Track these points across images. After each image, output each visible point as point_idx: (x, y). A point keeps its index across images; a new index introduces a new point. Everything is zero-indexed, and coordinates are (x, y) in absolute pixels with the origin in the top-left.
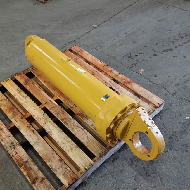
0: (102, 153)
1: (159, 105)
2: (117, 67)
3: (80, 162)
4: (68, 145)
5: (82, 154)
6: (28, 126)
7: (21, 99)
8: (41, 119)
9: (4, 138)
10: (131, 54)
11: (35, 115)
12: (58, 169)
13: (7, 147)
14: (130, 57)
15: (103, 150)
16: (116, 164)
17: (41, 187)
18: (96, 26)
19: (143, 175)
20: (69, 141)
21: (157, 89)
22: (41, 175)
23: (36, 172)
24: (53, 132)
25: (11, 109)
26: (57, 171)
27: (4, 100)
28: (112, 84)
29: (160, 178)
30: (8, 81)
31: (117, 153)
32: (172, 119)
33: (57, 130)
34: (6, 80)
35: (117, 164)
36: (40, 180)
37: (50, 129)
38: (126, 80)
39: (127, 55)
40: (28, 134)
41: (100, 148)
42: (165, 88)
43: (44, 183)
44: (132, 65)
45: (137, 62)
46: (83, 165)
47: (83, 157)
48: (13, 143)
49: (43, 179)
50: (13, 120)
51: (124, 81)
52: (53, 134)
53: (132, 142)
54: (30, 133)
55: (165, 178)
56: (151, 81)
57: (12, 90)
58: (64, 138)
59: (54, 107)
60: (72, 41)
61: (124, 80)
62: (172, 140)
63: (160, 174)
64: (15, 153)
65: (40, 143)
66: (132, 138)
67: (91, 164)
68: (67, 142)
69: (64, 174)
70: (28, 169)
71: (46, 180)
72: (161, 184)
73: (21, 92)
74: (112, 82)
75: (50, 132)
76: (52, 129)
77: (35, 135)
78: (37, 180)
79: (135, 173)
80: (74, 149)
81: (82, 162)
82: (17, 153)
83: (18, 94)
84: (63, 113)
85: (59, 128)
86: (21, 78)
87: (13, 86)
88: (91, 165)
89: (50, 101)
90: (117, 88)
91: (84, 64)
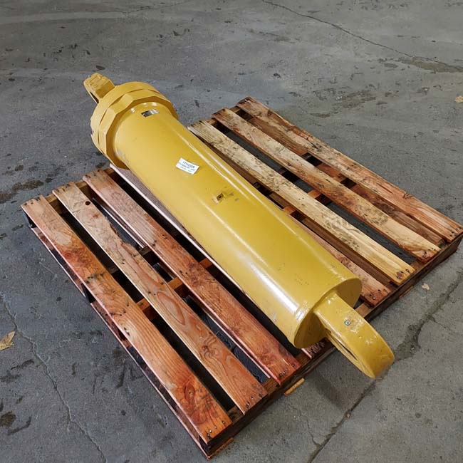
7: (338, 222)
8: (281, 183)
9: (338, 158)
13: (326, 146)
14: (9, 419)
22: (263, 118)
24: (255, 163)
26: (241, 121)
27: (378, 222)
28: (118, 252)
37: (260, 167)
38: (78, 261)
57: (372, 246)
58: (234, 155)
61: (84, 261)
68: (228, 150)
70: (283, 124)
73: (346, 240)
76: (256, 166)
80: (217, 142)
82: (307, 139)
90: (109, 241)
91: (184, 323)
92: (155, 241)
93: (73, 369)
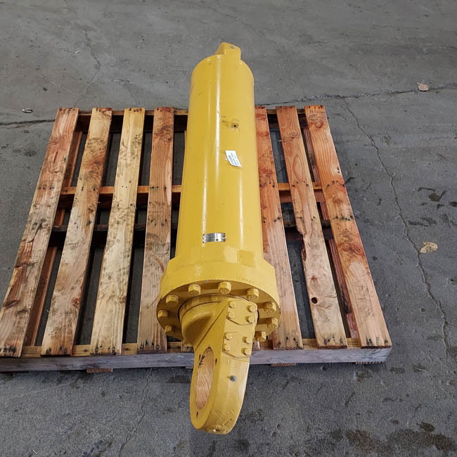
0: (150, 345)
1: (368, 343)
2: (379, 204)
3: (100, 329)
4: (113, 286)
5: (118, 319)
6: (89, 209)
7: (125, 156)
8: (121, 210)
9: (41, 203)
10: (444, 193)
11: (118, 196)
12: (58, 314)
13: (30, 221)
14: (433, 197)
15: (157, 341)
16: (172, 391)
17: (9, 321)
18: (426, 88)
20: (121, 280)
21: (423, 310)
22: (28, 302)
23: (26, 291)
24: (114, 246)
25: (96, 163)
26: (54, 315)
27: (101, 141)
28: (313, 229)
30: (138, 111)
32: (386, 400)
33: (123, 248)
34: (136, 109)
35: (174, 392)
36: (19, 308)
37: (115, 238)
38: (352, 240)
39: (434, 190)
40: (78, 222)
41: (157, 334)
42: (446, 322)
43: (20, 318)
44: (421, 221)
45: (438, 220)
46: (100, 340)
47: (115, 326)
48: (43, 220)
49: (24, 311)
50: (80, 183)
51: (344, 238)
52: (110, 249)
53: (200, 364)
54: (82, 223)
56: (429, 285)
57: (128, 131)
58: (120, 270)
59: (160, 204)
60: (338, 96)
61: (347, 236)
62: (334, 441)
64: (31, 239)
65: (77, 249)
66: (203, 357)
67: (114, 348)
68: (118, 279)
69: (58, 330)
70: (22, 278)
71: (27, 315)
73: (139, 143)
74: (315, 226)
75: (111, 243)
76: (118, 241)
77: (85, 231)
78: (16, 304)
79: (187, 437)
80: (116, 299)
81: (103, 333)
82: (33, 241)
83: (129, 144)
84: (163, 225)
85: (129, 246)
86: (161, 119)
87: (136, 125)
88: (111, 351)
89: (165, 188)
90: (315, 244)
91: (297, 156)
92: (275, 221)
93: (380, 203)
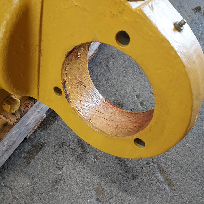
16: (39, 166)
19: (118, 178)
29: (164, 176)
31: (38, 131)
35: (42, 165)
53: (67, 97)
55: (177, 172)
63: (162, 165)
66: (64, 84)
72: (171, 194)
79: (95, 180)
